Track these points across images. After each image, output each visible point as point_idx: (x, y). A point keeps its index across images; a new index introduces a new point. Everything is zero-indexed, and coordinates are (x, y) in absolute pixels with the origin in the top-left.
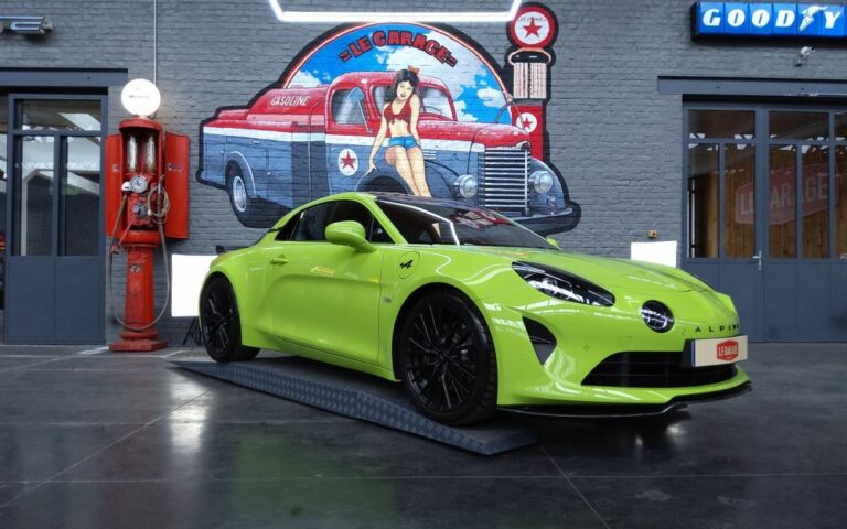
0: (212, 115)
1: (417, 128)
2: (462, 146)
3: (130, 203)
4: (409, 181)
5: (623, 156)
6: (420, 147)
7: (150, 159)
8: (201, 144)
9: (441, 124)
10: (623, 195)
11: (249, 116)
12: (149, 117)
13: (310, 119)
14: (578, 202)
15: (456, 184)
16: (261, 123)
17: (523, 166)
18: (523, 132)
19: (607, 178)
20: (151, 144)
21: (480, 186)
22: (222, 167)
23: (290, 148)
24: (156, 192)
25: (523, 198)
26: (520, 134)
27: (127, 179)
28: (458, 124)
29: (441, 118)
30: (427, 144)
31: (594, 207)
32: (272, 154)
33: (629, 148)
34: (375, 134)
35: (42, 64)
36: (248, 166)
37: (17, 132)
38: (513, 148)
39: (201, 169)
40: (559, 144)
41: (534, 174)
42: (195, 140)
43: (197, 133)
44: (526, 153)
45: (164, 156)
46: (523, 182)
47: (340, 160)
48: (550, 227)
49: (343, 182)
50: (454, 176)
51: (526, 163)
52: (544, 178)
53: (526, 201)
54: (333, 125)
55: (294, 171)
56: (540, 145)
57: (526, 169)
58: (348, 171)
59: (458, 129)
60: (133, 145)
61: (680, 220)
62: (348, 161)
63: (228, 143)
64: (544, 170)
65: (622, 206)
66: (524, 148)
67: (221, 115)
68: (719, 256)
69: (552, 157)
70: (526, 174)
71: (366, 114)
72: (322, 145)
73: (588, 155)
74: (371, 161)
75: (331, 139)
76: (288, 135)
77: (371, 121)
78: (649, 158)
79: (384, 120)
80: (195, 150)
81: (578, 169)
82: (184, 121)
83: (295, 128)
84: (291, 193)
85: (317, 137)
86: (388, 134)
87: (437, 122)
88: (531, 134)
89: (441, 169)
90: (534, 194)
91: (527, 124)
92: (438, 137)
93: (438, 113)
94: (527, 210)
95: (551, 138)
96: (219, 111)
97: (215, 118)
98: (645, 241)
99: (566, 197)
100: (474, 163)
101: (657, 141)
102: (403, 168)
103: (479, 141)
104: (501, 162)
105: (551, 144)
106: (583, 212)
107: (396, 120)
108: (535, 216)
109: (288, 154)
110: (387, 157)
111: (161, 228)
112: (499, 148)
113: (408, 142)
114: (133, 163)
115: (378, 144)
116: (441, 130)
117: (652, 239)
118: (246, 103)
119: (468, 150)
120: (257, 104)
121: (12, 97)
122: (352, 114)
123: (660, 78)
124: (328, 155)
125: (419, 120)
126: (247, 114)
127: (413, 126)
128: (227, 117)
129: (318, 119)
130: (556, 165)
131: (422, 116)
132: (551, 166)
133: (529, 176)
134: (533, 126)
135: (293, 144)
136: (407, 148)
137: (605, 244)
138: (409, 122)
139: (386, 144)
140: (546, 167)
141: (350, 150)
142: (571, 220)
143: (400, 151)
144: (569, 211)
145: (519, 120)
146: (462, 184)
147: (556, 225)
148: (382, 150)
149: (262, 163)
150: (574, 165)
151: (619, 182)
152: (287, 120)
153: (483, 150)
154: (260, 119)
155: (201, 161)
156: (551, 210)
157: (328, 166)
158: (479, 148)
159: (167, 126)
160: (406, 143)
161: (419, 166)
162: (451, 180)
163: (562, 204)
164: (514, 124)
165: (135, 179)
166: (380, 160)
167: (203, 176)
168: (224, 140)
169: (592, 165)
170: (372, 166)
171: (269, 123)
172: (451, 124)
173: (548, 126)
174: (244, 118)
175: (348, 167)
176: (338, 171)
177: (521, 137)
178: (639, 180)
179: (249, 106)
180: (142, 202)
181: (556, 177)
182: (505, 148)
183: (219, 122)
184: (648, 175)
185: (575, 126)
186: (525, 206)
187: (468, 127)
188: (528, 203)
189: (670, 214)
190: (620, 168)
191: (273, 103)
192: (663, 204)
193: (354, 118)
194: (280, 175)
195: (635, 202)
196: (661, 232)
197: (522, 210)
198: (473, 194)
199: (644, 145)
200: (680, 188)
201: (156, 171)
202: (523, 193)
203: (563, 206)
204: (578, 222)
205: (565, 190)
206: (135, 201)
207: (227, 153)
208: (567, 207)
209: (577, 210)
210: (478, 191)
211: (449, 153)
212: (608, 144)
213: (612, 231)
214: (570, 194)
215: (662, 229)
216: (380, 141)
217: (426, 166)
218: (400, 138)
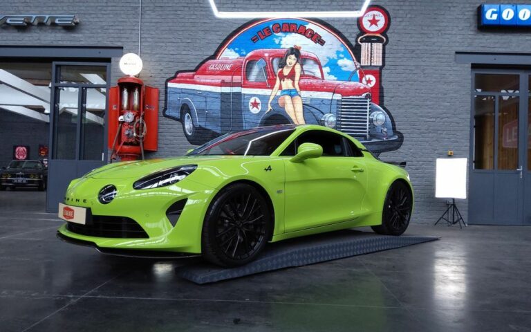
0: (173, 75)
1: (299, 84)
2: (327, 96)
3: (123, 128)
4: (293, 117)
5: (432, 103)
6: (300, 96)
7: (136, 102)
8: (166, 93)
9: (314, 81)
10: (431, 128)
11: (196, 77)
12: (135, 76)
13: (232, 79)
14: (401, 131)
15: (323, 119)
16: (202, 81)
17: (366, 109)
18: (367, 87)
19: (421, 116)
20: (136, 93)
21: (338, 121)
22: (178, 107)
23: (220, 96)
24: (139, 122)
25: (366, 129)
26: (365, 88)
27: (122, 114)
28: (324, 81)
29: (314, 77)
30: (305, 94)
31: (411, 135)
32: (208, 100)
33: (436, 98)
34: (272, 88)
35: (73, 44)
36: (194, 107)
37: (57, 85)
38: (360, 97)
39: (166, 109)
40: (390, 95)
41: (373, 114)
42: (163, 91)
43: (164, 87)
44: (368, 100)
45: (144, 100)
46: (366, 119)
47: (250, 104)
48: (384, 147)
49: (251, 117)
50: (321, 114)
51: (368, 107)
52: (380, 116)
53: (367, 130)
54: (246, 82)
55: (222, 111)
56: (378, 95)
57: (368, 110)
58: (255, 111)
59: (324, 85)
60: (125, 93)
61: (468, 144)
62: (255, 104)
63: (182, 93)
64: (380, 111)
65: (431, 135)
66: (367, 97)
67: (178, 76)
68: (494, 169)
69: (385, 103)
70: (368, 113)
71: (267, 75)
72: (239, 94)
73: (408, 102)
74: (269, 105)
75: (245, 91)
76: (219, 88)
77: (270, 79)
78: (448, 104)
79: (278, 79)
80: (163, 98)
81: (402, 111)
82: (156, 79)
83: (223, 84)
84: (220, 124)
85: (236, 90)
86: (280, 88)
87: (311, 80)
88: (372, 88)
89: (313, 110)
90: (373, 126)
91: (369, 81)
92: (312, 90)
93: (312, 75)
94: (368, 136)
95: (385, 91)
96: (177, 73)
97: (175, 77)
98: (445, 158)
99: (394, 129)
100: (334, 106)
101: (455, 93)
102: (289, 110)
103: (338, 92)
104: (352, 105)
105: (385, 94)
106: (405, 139)
107: (285, 79)
108: (372, 141)
109: (219, 100)
110: (280, 102)
111: (141, 144)
112: (350, 97)
113: (293, 93)
114: (125, 104)
115: (274, 93)
116: (314, 85)
117: (450, 156)
118: (194, 68)
119: (330, 98)
120: (200, 69)
121: (54, 63)
122: (258, 75)
123: (457, 53)
124: (243, 100)
125: (300, 79)
126: (194, 75)
127: (296, 83)
128: (182, 77)
129: (237, 79)
130: (388, 108)
131: (302, 76)
132: (384, 108)
133: (370, 115)
134: (373, 83)
135: (222, 94)
136: (292, 96)
137: (419, 159)
138: (294, 81)
139: (279, 93)
140: (381, 109)
141: (257, 98)
142: (397, 143)
143: (288, 98)
144: (396, 138)
145: (364, 79)
146: (326, 119)
147: (387, 146)
148: (276, 98)
149: (203, 106)
150: (400, 108)
151: (428, 120)
152: (218, 79)
153: (340, 98)
154: (202, 78)
155: (166, 103)
156: (384, 137)
157: (242, 107)
158: (338, 97)
159: (147, 82)
160: (292, 94)
161: (299, 108)
162: (319, 117)
163: (391, 133)
164: (361, 81)
165: (126, 115)
166: (275, 104)
167: (167, 113)
168: (180, 91)
169: (412, 108)
170: (270, 108)
171: (207, 81)
172: (320, 81)
173: (383, 83)
174: (193, 77)
175: (255, 108)
176: (249, 111)
177: (365, 90)
178: (442, 119)
179: (195, 70)
180: (130, 128)
181: (387, 116)
182: (354, 97)
183: (177, 79)
184: (448, 115)
185: (400, 83)
186: (367, 134)
187: (332, 84)
188: (369, 132)
189: (462, 140)
190: (429, 110)
191: (210, 68)
192: (458, 134)
193: (260, 78)
194: (213, 113)
195: (439, 132)
196: (456, 152)
197: (365, 136)
198: (333, 126)
199: (446, 96)
200: (469, 124)
201: (139, 109)
202: (366, 125)
203: (392, 134)
204: (401, 144)
205: (393, 124)
206: (126, 127)
207: (181, 99)
208: (394, 135)
209: (401, 137)
210: (337, 124)
211: (319, 99)
212: (423, 95)
213: (423, 151)
214: (397, 126)
215: (457, 150)
216: (276, 92)
217: (304, 108)
218: (288, 90)
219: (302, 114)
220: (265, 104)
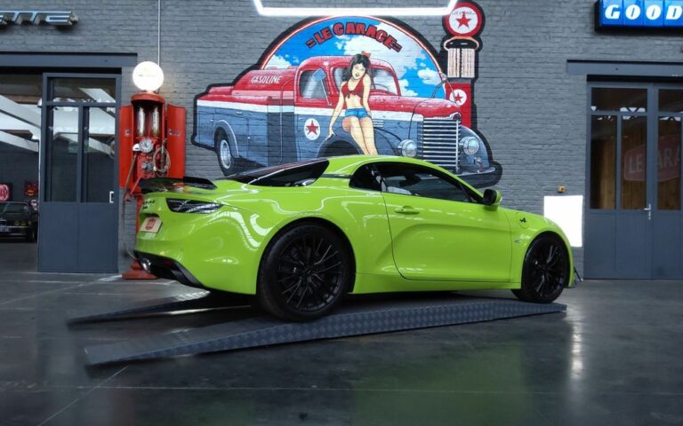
0: (204, 90)
1: (368, 102)
2: (405, 117)
3: (139, 161)
4: (361, 145)
5: (538, 125)
6: (370, 117)
7: (156, 126)
8: (195, 114)
9: (388, 98)
10: (537, 157)
11: (234, 92)
12: (154, 92)
13: (282, 96)
14: (499, 162)
15: (399, 147)
16: (242, 97)
17: (455, 133)
18: (455, 105)
19: (525, 143)
20: (156, 113)
21: (419, 149)
22: (212, 132)
23: (265, 118)
24: (160, 152)
25: (454, 159)
26: (453, 107)
27: (137, 141)
28: (401, 98)
29: (388, 93)
30: (376, 114)
31: (513, 166)
32: (251, 122)
33: (542, 119)
34: (334, 107)
35: (70, 49)
36: (232, 131)
37: (49, 103)
38: (447, 118)
39: (195, 134)
40: (484, 115)
41: (463, 140)
42: (191, 111)
43: (192, 105)
44: (457, 122)
45: (167, 123)
46: (455, 146)
47: (305, 127)
48: (477, 183)
49: (308, 145)
50: (398, 141)
51: (457, 131)
52: (472, 143)
53: (457, 161)
54: (300, 99)
55: (269, 136)
56: (469, 115)
57: (457, 135)
58: (312, 136)
59: (401, 103)
60: (142, 114)
61: (584, 178)
62: (312, 128)
63: (217, 113)
64: (470, 135)
65: (537, 166)
66: (456, 118)
67: (212, 90)
68: (615, 208)
69: (479, 125)
70: (457, 139)
71: (327, 90)
72: (291, 115)
73: (507, 124)
74: (331, 129)
75: (299, 111)
76: (265, 107)
77: (331, 96)
78: (559, 127)
79: (341, 95)
80: (190, 119)
81: (499, 135)
82: (181, 96)
83: (270, 102)
84: (266, 154)
85: (287, 109)
86: (345, 107)
87: (385, 97)
88: (462, 107)
89: (388, 135)
90: (463, 156)
91: (458, 98)
92: (385, 109)
93: (386, 89)
94: (457, 168)
95: (478, 110)
96: (210, 87)
97: (207, 93)
98: (555, 195)
99: (490, 158)
100: (414, 130)
101: (565, 113)
102: (356, 134)
103: (419, 113)
104: (437, 129)
105: (478, 114)
106: (504, 171)
107: (351, 95)
108: (464, 174)
109: (264, 123)
110: (344, 125)
112: (436, 118)
113: (361, 113)
114: (141, 129)
115: (336, 114)
116: (388, 103)
117: (560, 193)
118: (231, 81)
119: (409, 120)
120: (240, 82)
121: (46, 75)
122: (315, 90)
123: (569, 61)
124: (296, 123)
125: (370, 95)
126: (231, 90)
127: (365, 100)
128: (216, 93)
129: (289, 95)
130: (481, 131)
131: (372, 92)
132: (478, 133)
133: (459, 141)
134: (463, 100)
135: (269, 115)
136: (359, 117)
137: (522, 197)
138: (362, 97)
139: (343, 114)
140: (474, 134)
141: (314, 120)
142: (494, 177)
143: (354, 120)
144: (492, 170)
145: (451, 95)
146: (404, 147)
147: (482, 181)
148: (340, 120)
149: (243, 130)
150: (497, 132)
151: (533, 147)
152: (263, 95)
153: (422, 120)
154: (242, 94)
155: (195, 127)
156: (478, 169)
157: (296, 132)
158: (419, 118)
159: (169, 99)
160: (359, 114)
161: (370, 133)
162: (395, 144)
163: (486, 164)
164: (448, 98)
165: (143, 142)
166: (338, 128)
167: (197, 140)
168: (213, 111)
169: (512, 132)
170: (331, 132)
171: (250, 98)
172: (396, 98)
173: (475, 100)
174: (230, 93)
175: (312, 133)
176: (304, 136)
177: (453, 109)
178: (550, 145)
179: (233, 84)
180: (148, 160)
181: (482, 142)
182: (440, 118)
183: (209, 96)
184: (559, 141)
185: (497, 100)
186: (456, 165)
187: (410, 101)
188: (459, 163)
189: (576, 173)
190: (535, 135)
191: (253, 81)
192: (571, 164)
193: (318, 94)
194: (259, 139)
195: (547, 162)
196: (568, 187)
197: (454, 168)
198: (413, 155)
199: (555, 116)
200: (584, 152)
201: (160, 135)
202: (454, 155)
203: (488, 165)
204: (499, 178)
205: (490, 153)
206: (143, 159)
207: (216, 121)
208: (490, 166)
209: (499, 169)
210: (417, 153)
211: (394, 121)
212: (526, 115)
213: (527, 186)
214: (493, 155)
215: (569, 185)
216: (338, 112)
217: (375, 132)
218: (355, 110)
219: (373, 141)
220: (325, 128)
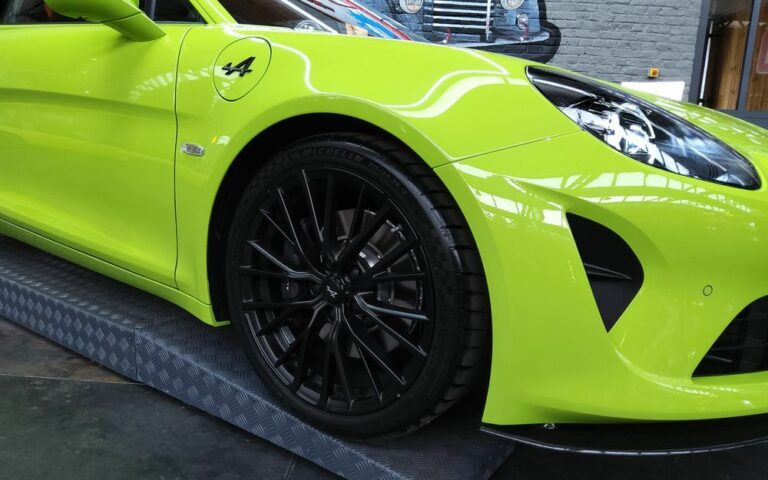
10: (620, 18)
14: (558, 24)
25: (484, 16)
31: (578, 32)
53: (488, 20)
61: (692, 55)
65: (617, 33)
68: (737, 108)
90: (499, 12)
94: (488, 32)
98: (641, 82)
99: (543, 17)
106: (563, 40)
108: (497, 43)
117: (651, 79)
142: (547, 48)
144: (545, 36)
156: (521, 34)
163: (535, 26)
186: (487, 27)
188: (491, 23)
189: (680, 46)
192: (673, 32)
195: (636, 27)
196: (665, 71)
197: (482, 33)
198: (417, 8)
200: (698, 10)
202: (485, 8)
204: (553, 52)
205: (543, 8)
208: (542, 31)
209: (556, 34)
210: (425, 4)
213: (599, 66)
214: (548, 12)
215: (666, 66)
